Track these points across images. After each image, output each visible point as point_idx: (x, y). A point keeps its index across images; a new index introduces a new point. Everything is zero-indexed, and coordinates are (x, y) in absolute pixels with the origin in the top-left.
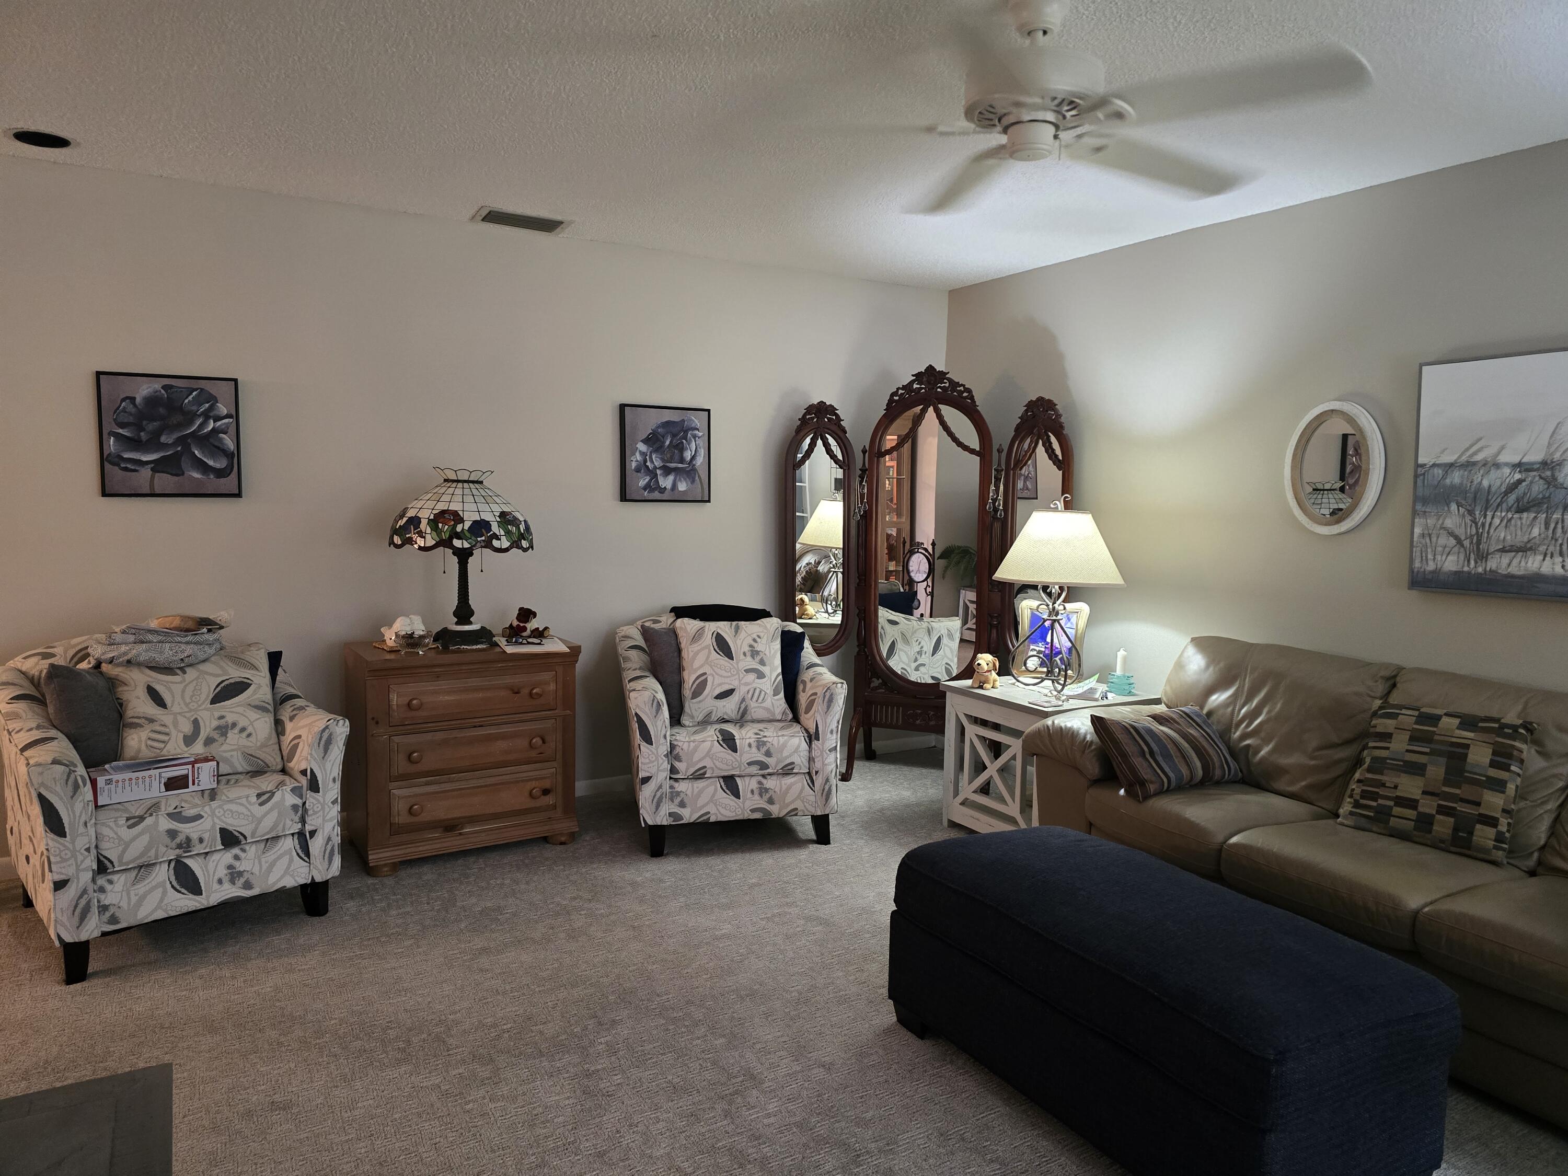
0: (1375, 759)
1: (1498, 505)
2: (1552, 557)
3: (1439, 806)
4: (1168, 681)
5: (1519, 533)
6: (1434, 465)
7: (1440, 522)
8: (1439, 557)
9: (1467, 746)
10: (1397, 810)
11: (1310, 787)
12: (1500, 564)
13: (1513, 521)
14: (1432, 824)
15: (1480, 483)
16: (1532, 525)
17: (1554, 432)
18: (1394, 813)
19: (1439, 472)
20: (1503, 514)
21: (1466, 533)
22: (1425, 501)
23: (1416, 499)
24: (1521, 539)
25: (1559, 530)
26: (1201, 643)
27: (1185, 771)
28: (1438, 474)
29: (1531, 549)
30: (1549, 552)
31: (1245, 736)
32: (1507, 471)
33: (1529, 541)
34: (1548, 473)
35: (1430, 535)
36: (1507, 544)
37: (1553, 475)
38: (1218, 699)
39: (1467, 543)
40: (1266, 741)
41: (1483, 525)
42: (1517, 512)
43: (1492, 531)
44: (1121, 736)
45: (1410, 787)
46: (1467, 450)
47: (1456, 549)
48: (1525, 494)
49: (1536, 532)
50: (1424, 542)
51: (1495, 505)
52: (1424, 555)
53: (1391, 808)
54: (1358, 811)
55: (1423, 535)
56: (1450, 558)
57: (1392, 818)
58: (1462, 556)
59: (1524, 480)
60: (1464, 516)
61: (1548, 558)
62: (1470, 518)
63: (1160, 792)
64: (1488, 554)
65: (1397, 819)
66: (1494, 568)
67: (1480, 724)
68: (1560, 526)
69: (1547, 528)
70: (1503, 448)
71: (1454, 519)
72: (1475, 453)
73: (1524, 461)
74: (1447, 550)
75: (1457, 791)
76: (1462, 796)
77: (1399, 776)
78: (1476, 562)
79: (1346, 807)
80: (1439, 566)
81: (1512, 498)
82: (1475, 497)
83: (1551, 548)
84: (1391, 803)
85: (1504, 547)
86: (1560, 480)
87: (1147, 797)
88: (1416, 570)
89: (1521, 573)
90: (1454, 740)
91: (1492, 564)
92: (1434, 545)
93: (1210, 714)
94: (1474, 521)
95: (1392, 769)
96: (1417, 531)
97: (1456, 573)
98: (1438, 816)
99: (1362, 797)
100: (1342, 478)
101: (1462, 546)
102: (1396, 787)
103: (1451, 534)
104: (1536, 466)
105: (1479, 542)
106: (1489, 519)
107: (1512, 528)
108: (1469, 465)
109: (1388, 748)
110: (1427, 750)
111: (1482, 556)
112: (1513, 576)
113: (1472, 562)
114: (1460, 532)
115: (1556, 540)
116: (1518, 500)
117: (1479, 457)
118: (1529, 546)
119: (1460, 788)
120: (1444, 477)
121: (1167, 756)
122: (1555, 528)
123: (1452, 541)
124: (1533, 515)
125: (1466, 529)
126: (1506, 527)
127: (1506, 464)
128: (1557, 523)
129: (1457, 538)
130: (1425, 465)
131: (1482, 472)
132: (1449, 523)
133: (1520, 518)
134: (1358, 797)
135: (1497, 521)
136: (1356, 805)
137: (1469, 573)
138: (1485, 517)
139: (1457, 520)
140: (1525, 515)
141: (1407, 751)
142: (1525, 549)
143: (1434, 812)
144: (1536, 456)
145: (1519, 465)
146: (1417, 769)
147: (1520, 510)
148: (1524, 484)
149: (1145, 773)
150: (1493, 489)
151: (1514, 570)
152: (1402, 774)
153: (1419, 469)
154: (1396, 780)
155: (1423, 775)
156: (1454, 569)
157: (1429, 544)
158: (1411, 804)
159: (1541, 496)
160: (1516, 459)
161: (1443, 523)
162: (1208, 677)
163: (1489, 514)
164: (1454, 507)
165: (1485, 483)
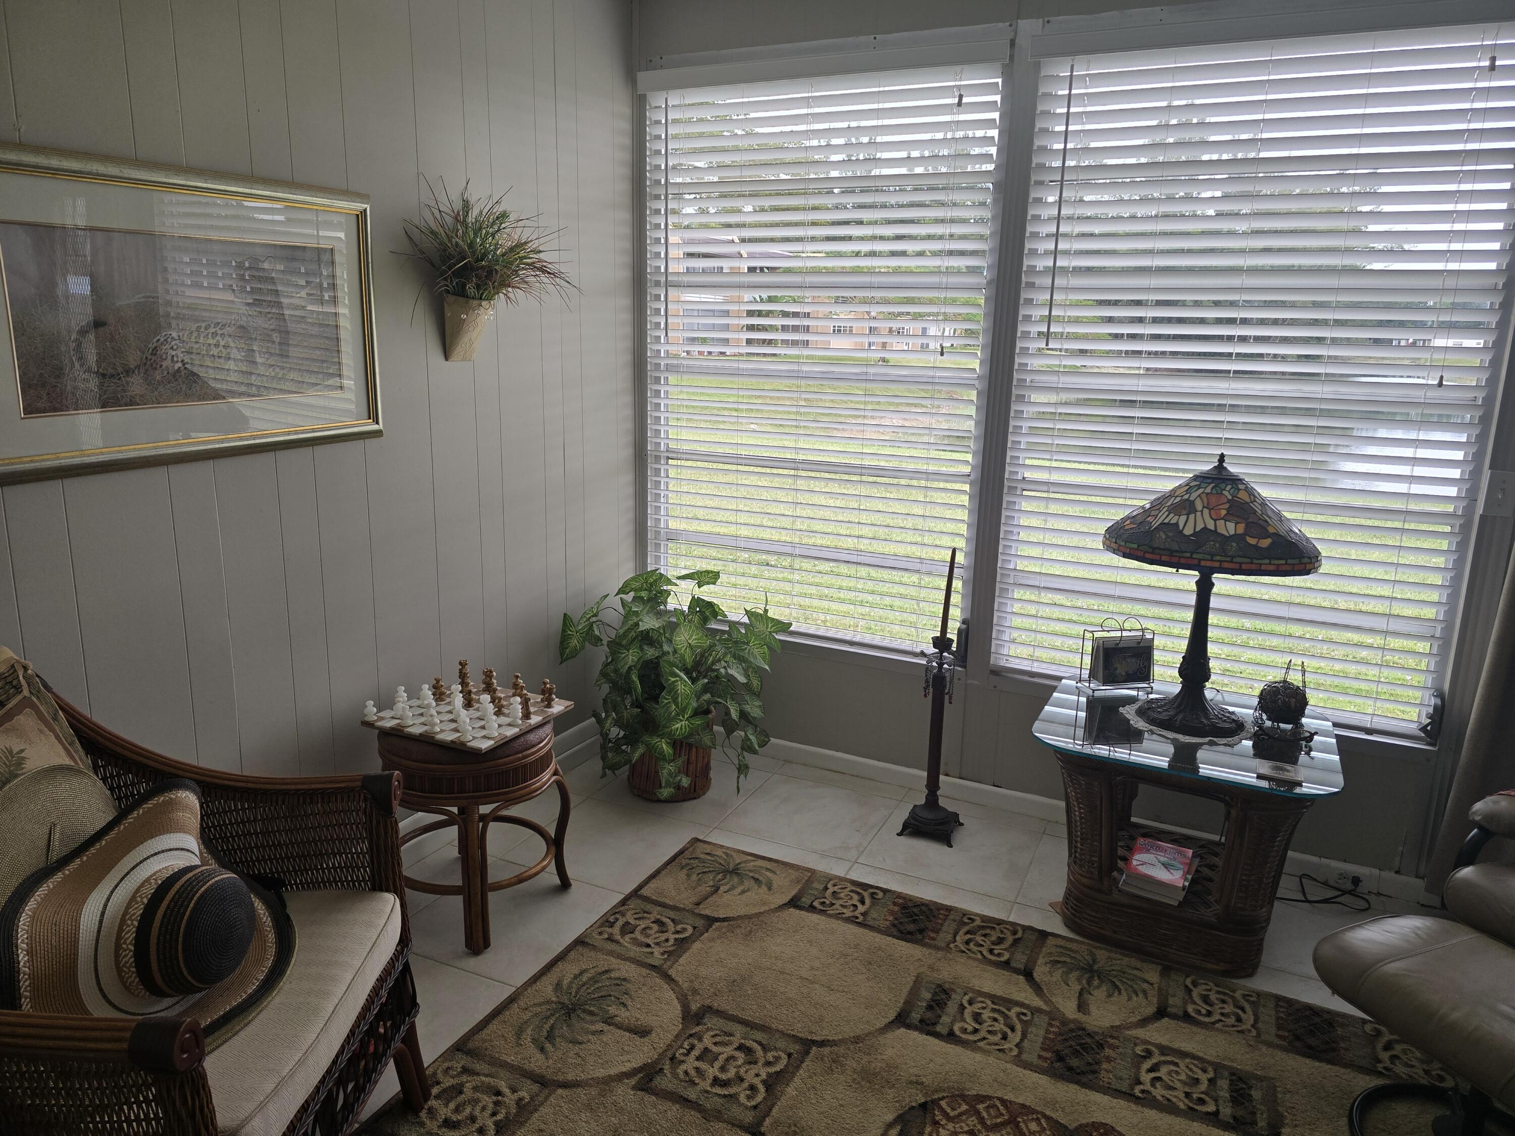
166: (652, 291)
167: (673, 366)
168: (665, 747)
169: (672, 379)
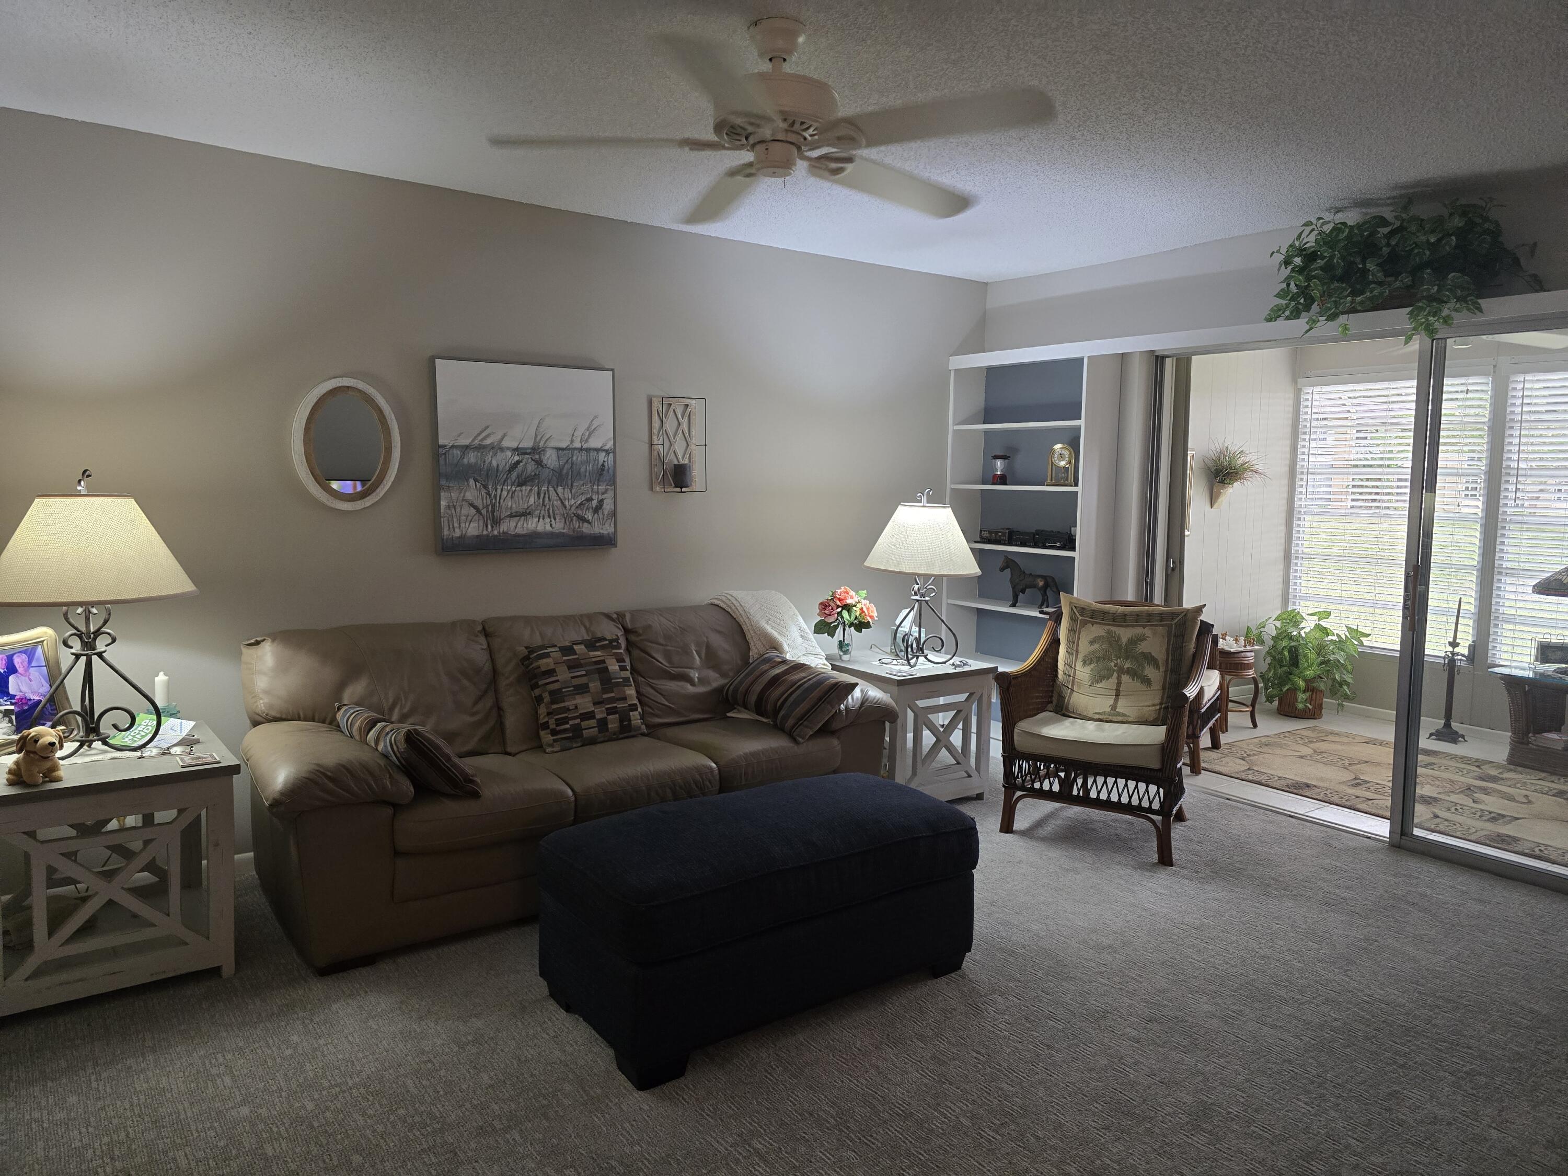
0: (552, 693)
1: (505, 481)
2: (543, 519)
3: (607, 709)
5: (521, 502)
6: (453, 447)
7: (462, 495)
8: (463, 525)
9: (603, 662)
10: (585, 724)
12: (510, 527)
13: (516, 493)
14: (607, 724)
15: (491, 463)
16: (529, 496)
17: (538, 427)
18: (583, 727)
19: (457, 452)
20: (509, 488)
21: (483, 503)
22: (448, 477)
23: (437, 475)
24: (522, 506)
25: (547, 499)
28: (457, 454)
29: (529, 513)
30: (541, 515)
32: (509, 453)
33: (528, 508)
34: (537, 456)
35: (455, 507)
36: (513, 511)
37: (540, 457)
38: (355, 692)
39: (484, 512)
41: (495, 496)
42: (518, 486)
43: (502, 501)
45: (584, 703)
46: (479, 435)
47: (477, 516)
48: (523, 472)
49: (532, 501)
50: (450, 512)
51: (503, 480)
52: (451, 524)
53: (579, 724)
54: (559, 737)
55: (449, 507)
56: (472, 525)
57: (584, 732)
58: (481, 523)
59: (521, 462)
60: (480, 490)
61: (541, 520)
62: (485, 491)
64: (500, 520)
65: (587, 731)
66: (505, 530)
67: (597, 644)
68: (547, 496)
69: (539, 498)
70: (505, 435)
71: (472, 492)
72: (485, 438)
73: (520, 446)
74: (469, 518)
75: (613, 695)
76: (618, 696)
77: (575, 699)
78: (492, 527)
80: (464, 533)
81: (514, 475)
82: (487, 474)
83: (543, 512)
84: (577, 721)
85: (511, 513)
86: (545, 462)
88: (445, 537)
89: (524, 532)
90: (594, 660)
91: (504, 527)
92: (458, 514)
94: (488, 494)
95: (569, 695)
96: (443, 503)
97: (478, 536)
98: (610, 717)
99: (557, 725)
101: (481, 514)
102: (576, 707)
103: (472, 505)
104: (528, 451)
105: (493, 511)
106: (499, 491)
107: (516, 498)
108: (480, 448)
109: (558, 681)
110: (584, 673)
111: (496, 522)
112: (519, 536)
113: (489, 527)
114: (479, 503)
115: (545, 506)
116: (518, 477)
117: (488, 442)
118: (528, 511)
119: (612, 692)
120: (462, 457)
122: (544, 497)
123: (473, 511)
124: (529, 488)
125: (483, 500)
126: (512, 497)
127: (508, 448)
128: (545, 494)
129: (475, 507)
130: (446, 446)
131: (491, 453)
132: (469, 495)
133: (521, 491)
134: (554, 726)
135: (505, 493)
136: (554, 733)
137: (488, 535)
138: (496, 491)
139: (475, 493)
140: (524, 488)
141: (573, 678)
142: (525, 514)
143: (605, 715)
144: (528, 444)
145: (517, 449)
146: (582, 689)
147: (520, 484)
148: (521, 464)
150: (500, 468)
151: (519, 531)
152: (577, 696)
153: (441, 450)
154: (574, 702)
155: (589, 691)
156: (476, 533)
157: (454, 514)
158: (590, 716)
159: (533, 474)
160: (515, 445)
161: (464, 496)
163: (499, 487)
164: (472, 481)
165: (494, 463)
166: (1299, 476)
167: (1309, 512)
168: (1302, 684)
169: (1308, 518)
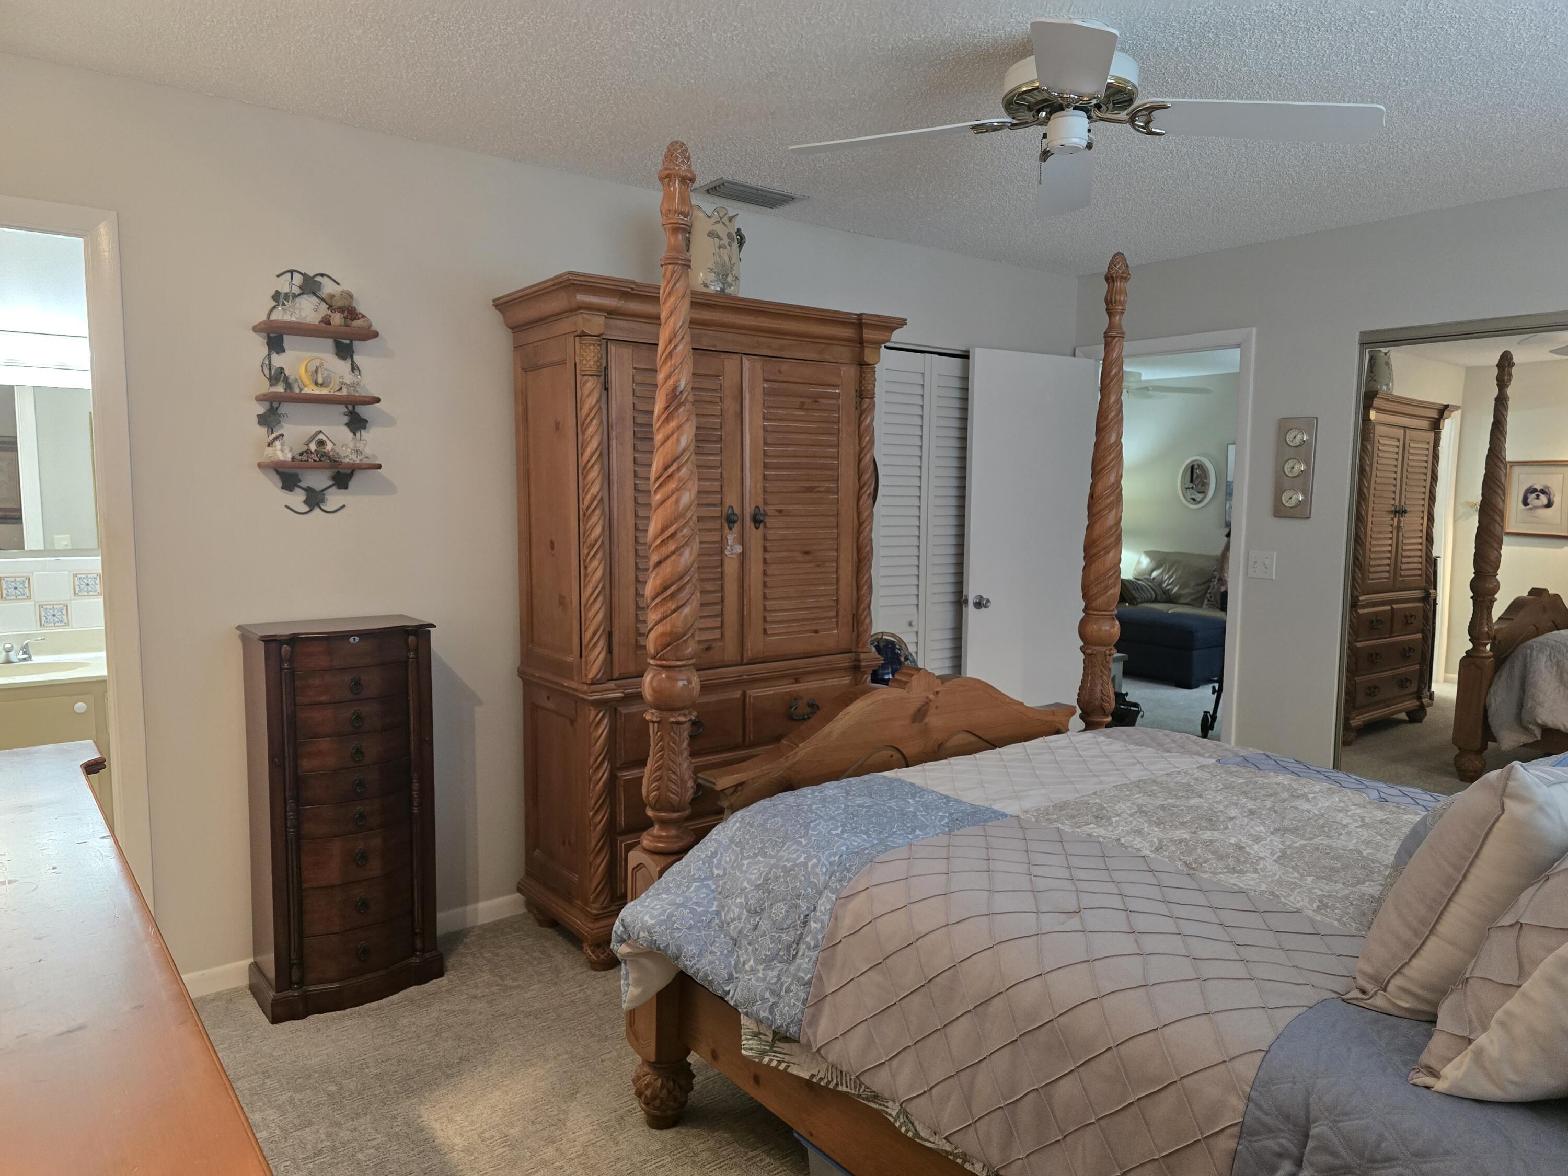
4: (1135, 569)
11: (1193, 600)
23: (1226, 495)
26: (1148, 554)
27: (1150, 596)
31: (1168, 585)
35: (1232, 506)
38: (1155, 574)
40: (1176, 586)
44: (1127, 583)
50: (1230, 509)
52: (1230, 515)
63: (1141, 602)
79: (1206, 602)
87: (1138, 603)
93: (1154, 579)
96: (1227, 506)
100: (1192, 481)
121: (1142, 590)
130: (1231, 481)
136: (1209, 601)
149: (1136, 596)
153: (1229, 484)
162: (1152, 566)
